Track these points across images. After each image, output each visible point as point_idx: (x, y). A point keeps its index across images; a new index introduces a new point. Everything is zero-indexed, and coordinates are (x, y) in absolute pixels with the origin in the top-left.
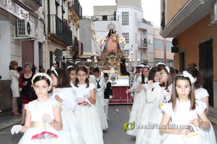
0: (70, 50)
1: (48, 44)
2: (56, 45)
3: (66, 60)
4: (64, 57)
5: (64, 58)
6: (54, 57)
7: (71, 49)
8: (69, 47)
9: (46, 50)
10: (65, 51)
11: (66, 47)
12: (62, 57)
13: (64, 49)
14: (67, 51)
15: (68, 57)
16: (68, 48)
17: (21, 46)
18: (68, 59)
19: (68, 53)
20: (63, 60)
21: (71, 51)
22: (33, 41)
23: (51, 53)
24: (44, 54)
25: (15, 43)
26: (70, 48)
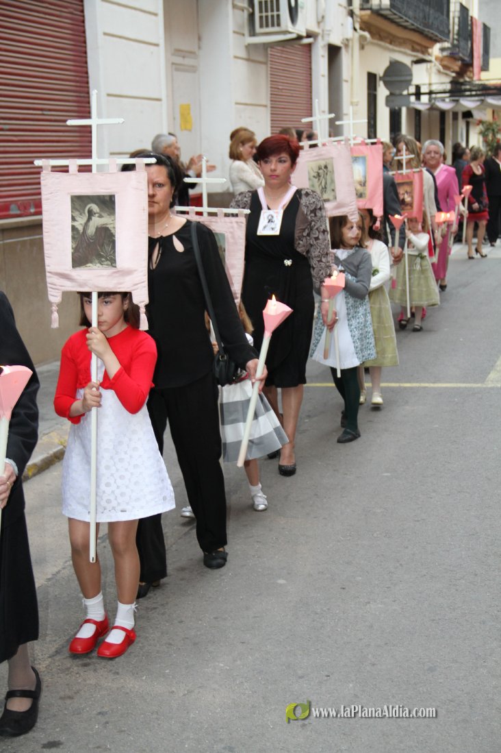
0: (441, 60)
1: (362, 47)
2: (391, 47)
3: (424, 99)
4: (418, 88)
5: (418, 94)
6: (382, 92)
7: (445, 53)
8: (438, 46)
9: (354, 70)
10: (424, 66)
11: (424, 50)
12: (412, 90)
13: (420, 56)
14: (429, 65)
15: (434, 88)
16: (436, 50)
17: (269, 66)
18: (434, 96)
19: (434, 70)
20: (413, 98)
21: (445, 63)
22: (310, 45)
23: (372, 78)
24: (346, 88)
25: (248, 60)
26: (442, 50)
